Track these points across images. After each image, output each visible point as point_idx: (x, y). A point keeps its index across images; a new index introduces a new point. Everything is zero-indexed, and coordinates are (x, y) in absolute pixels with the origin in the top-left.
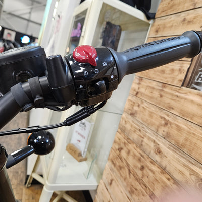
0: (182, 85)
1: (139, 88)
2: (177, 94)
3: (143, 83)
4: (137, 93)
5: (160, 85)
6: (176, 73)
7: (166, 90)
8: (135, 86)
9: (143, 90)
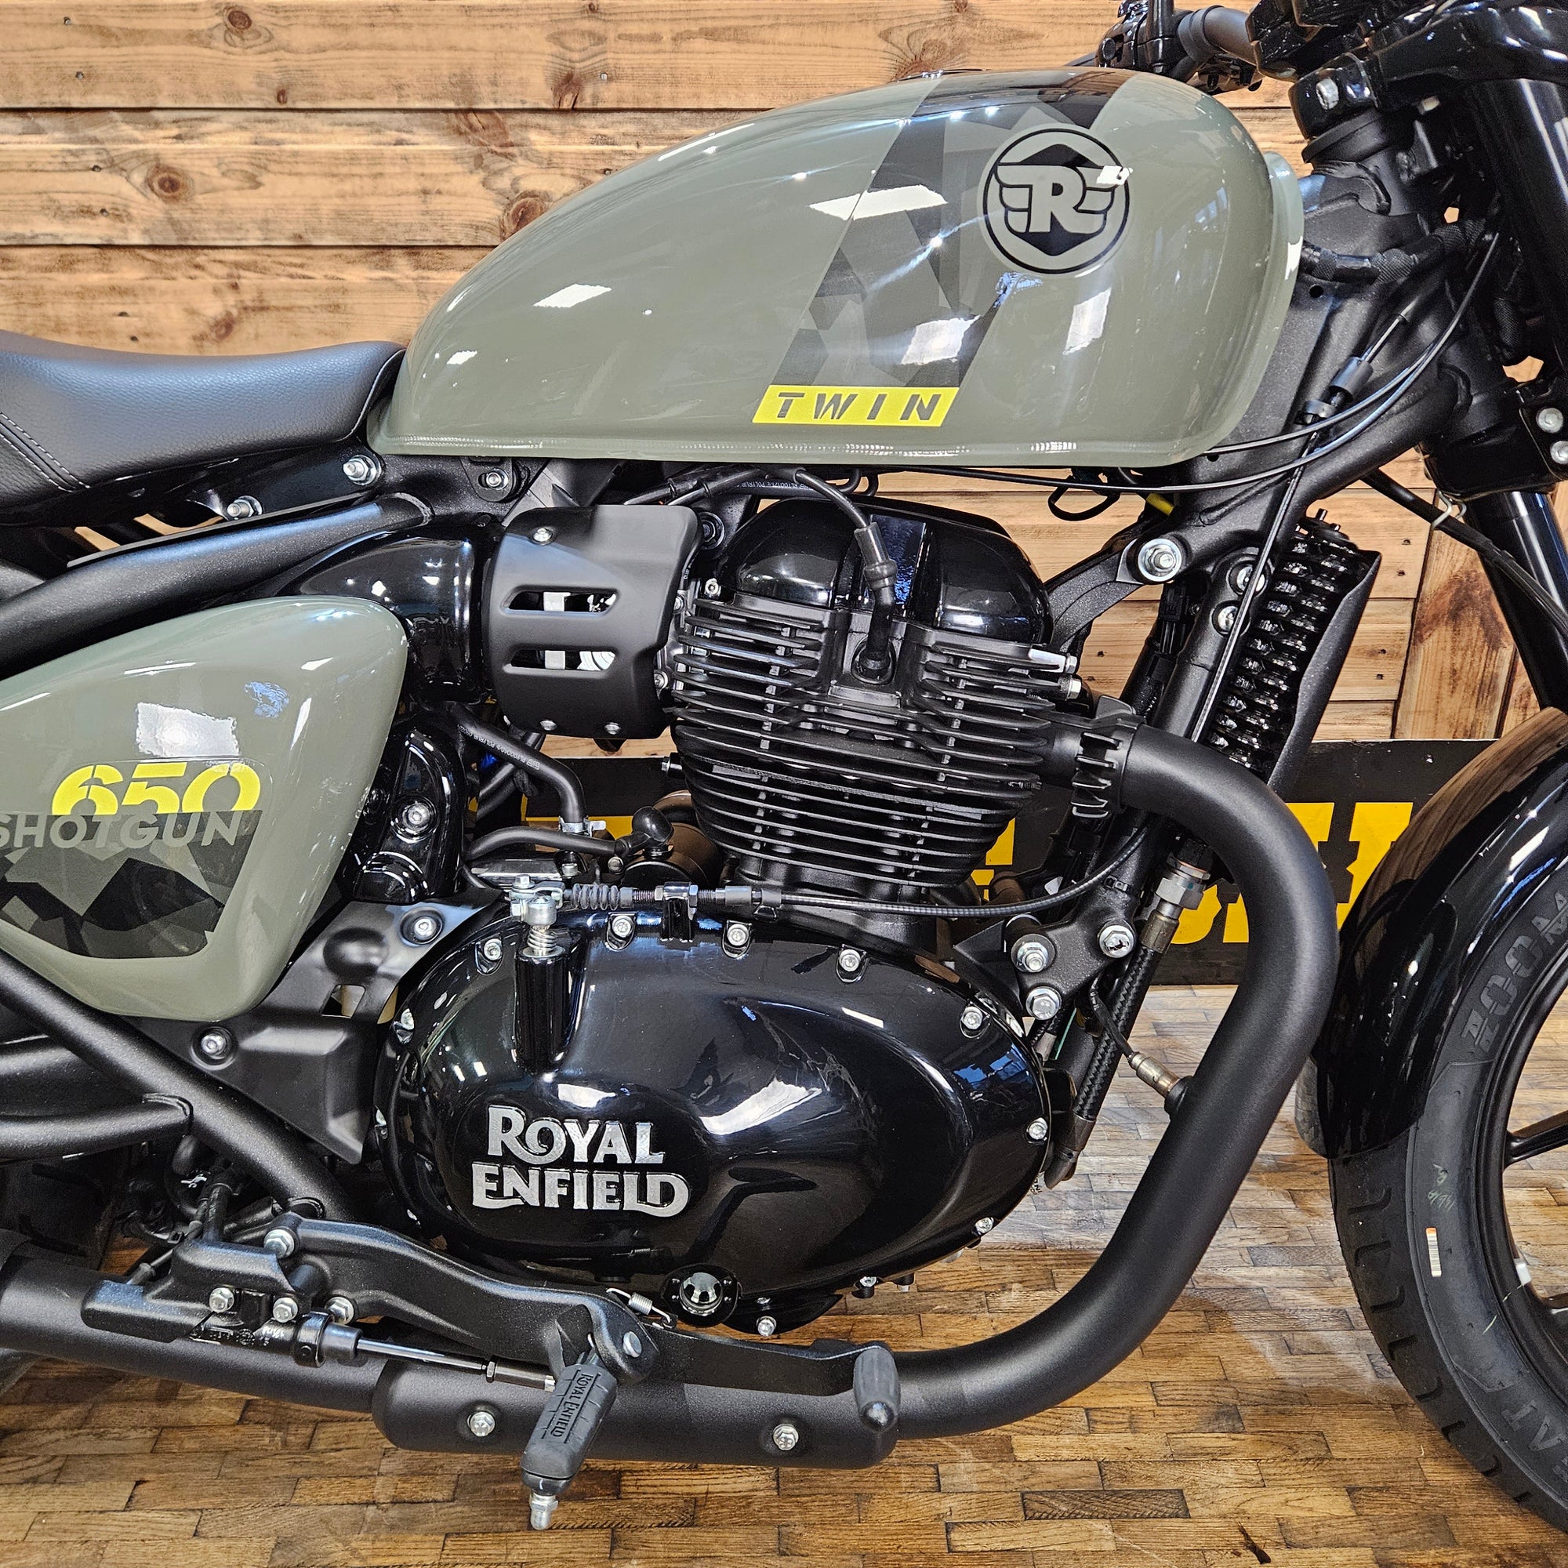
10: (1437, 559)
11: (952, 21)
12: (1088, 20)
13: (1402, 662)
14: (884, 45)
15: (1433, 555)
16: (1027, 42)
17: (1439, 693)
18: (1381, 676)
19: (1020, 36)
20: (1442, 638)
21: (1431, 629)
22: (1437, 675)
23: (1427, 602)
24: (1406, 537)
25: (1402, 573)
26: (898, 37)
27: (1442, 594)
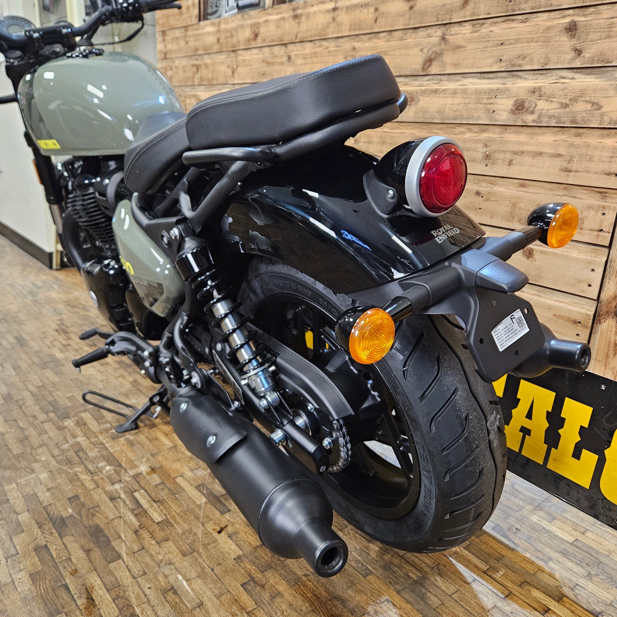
0: (200, 20)
1: (165, 47)
2: (197, 32)
3: (168, 38)
4: (165, 54)
5: (183, 30)
6: (191, 9)
7: (190, 33)
8: (160, 47)
9: (169, 47)
10: (608, 283)
11: (440, 44)
12: (481, 40)
13: (589, 331)
14: (421, 53)
15: (606, 280)
16: (462, 49)
17: (608, 353)
18: (578, 335)
19: (459, 47)
20: (610, 325)
21: (605, 318)
22: (607, 344)
23: (603, 304)
24: (593, 268)
25: (590, 285)
26: (425, 51)
27: (610, 302)
